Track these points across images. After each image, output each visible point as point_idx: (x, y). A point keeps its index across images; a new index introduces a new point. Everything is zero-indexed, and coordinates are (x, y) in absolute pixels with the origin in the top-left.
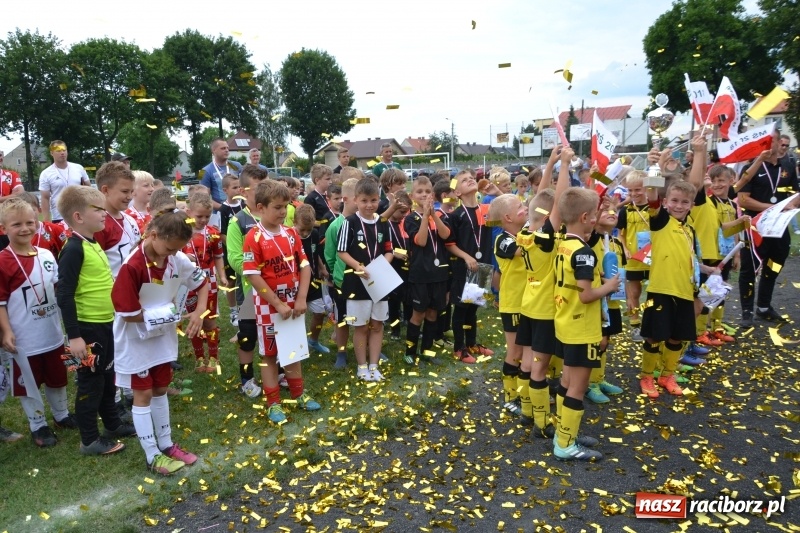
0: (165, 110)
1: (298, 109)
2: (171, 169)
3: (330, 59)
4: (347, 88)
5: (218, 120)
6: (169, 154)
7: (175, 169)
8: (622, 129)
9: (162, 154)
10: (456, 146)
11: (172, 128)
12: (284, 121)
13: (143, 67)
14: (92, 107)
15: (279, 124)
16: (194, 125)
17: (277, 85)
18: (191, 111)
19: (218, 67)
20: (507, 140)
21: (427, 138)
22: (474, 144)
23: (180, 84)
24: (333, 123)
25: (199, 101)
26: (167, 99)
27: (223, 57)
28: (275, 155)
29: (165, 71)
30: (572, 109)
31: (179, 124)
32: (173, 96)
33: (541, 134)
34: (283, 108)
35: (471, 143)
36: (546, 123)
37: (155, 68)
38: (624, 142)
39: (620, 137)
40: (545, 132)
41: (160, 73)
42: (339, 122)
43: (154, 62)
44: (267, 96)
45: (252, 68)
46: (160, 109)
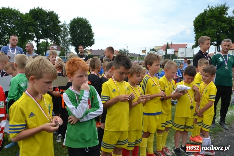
0: (28, 34)
1: (75, 37)
3: (87, 21)
4: (92, 31)
5: (46, 39)
8: (185, 51)
10: (128, 54)
11: (30, 40)
12: (69, 41)
13: (21, 19)
15: (68, 42)
16: (37, 40)
17: (68, 28)
18: (37, 35)
19: (48, 21)
20: (146, 53)
21: (118, 50)
22: (134, 53)
23: (34, 25)
24: (86, 43)
25: (40, 32)
26: (29, 30)
27: (50, 17)
28: (65, 52)
29: (29, 20)
30: (168, 44)
31: (33, 39)
32: (31, 29)
33: (157, 51)
34: (69, 37)
35: (133, 53)
36: (159, 48)
37: (25, 19)
38: (185, 56)
39: (184, 54)
40: (159, 51)
41: (27, 21)
42: (88, 42)
43: (25, 17)
44: (64, 32)
45: (59, 22)
46: (26, 33)
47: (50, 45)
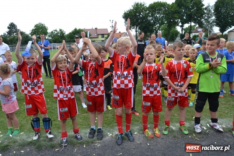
0: (174, 21)
1: (219, 18)
2: (176, 38)
5: (190, 23)
6: (176, 34)
7: (177, 39)
9: (173, 34)
12: (213, 22)
13: (168, 8)
14: (153, 21)
15: (211, 23)
16: (182, 25)
17: (212, 10)
18: (182, 20)
23: (179, 13)
25: (184, 17)
26: (174, 17)
28: (209, 33)
31: (178, 25)
32: (176, 16)
34: (214, 18)
41: (173, 10)
43: (171, 7)
44: (208, 14)
45: (203, 5)
46: (172, 20)
47: (195, 28)
